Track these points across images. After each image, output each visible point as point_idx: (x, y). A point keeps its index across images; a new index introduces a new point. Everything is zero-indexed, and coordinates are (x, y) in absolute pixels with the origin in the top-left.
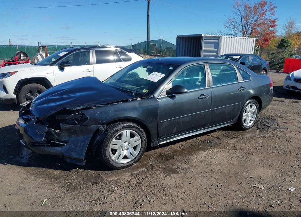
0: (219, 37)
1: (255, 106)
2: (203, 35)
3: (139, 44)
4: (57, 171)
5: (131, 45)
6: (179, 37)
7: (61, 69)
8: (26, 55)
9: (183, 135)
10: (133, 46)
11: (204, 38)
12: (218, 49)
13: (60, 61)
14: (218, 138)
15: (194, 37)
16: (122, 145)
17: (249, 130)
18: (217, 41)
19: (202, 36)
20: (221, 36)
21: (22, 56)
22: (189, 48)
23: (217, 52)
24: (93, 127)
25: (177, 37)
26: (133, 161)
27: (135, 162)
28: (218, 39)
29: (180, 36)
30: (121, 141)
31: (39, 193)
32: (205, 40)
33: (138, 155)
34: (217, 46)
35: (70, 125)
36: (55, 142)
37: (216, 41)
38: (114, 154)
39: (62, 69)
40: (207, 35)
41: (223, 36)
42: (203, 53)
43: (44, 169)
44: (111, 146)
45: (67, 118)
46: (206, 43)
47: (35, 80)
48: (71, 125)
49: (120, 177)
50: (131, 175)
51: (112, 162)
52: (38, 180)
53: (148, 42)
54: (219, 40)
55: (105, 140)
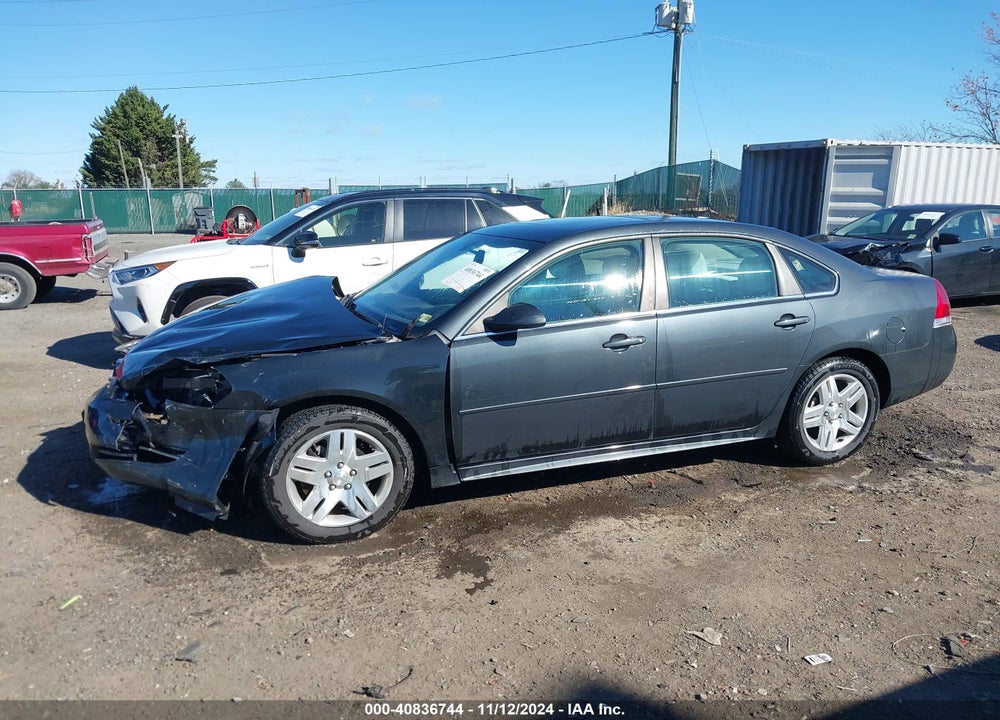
0: (890, 149)
1: (857, 383)
2: (833, 142)
3: (638, 178)
4: (157, 530)
5: (613, 181)
6: (751, 152)
7: (296, 257)
8: (252, 217)
9: (553, 459)
10: (620, 185)
11: (833, 153)
12: (885, 189)
13: (296, 231)
14: (700, 482)
15: (799, 151)
16: (329, 474)
17: (837, 465)
18: (885, 161)
19: (829, 144)
20: (898, 143)
21: (242, 218)
22: (789, 188)
23: (882, 200)
24: (245, 416)
25: (744, 151)
26: (366, 525)
27: (373, 529)
28: (889, 152)
29: (753, 149)
30: (324, 460)
31: (75, 580)
32: (837, 157)
33: (383, 507)
34: (883, 178)
35: (188, 406)
36: (150, 450)
37: (880, 161)
38: (304, 497)
39: (298, 254)
40: (845, 143)
41: (914, 143)
42: (830, 204)
43: (129, 523)
44: (292, 473)
45: (188, 385)
46: (840, 169)
47: (215, 287)
48: (190, 406)
49: (309, 563)
50: (344, 562)
51: (292, 520)
52: (95, 549)
53: (672, 168)
54: (890, 157)
55: (271, 453)
